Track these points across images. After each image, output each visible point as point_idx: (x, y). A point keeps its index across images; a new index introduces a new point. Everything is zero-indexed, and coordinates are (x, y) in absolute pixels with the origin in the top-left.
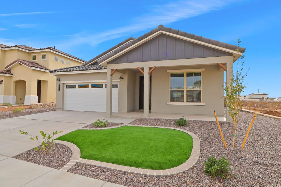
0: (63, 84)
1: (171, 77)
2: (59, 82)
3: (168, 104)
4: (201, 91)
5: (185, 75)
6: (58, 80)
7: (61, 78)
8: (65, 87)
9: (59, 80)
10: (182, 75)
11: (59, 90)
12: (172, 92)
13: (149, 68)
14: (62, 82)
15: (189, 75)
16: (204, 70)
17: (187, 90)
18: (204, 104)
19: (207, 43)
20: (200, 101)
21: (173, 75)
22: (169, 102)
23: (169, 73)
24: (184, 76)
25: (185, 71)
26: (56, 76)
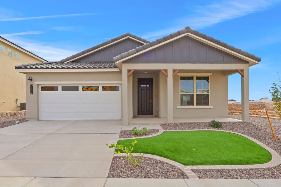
0: (38, 85)
1: (181, 80)
2: (30, 83)
3: (178, 107)
4: (209, 94)
5: (195, 79)
6: (30, 79)
7: (33, 77)
8: (40, 89)
9: (32, 80)
10: (191, 78)
11: (32, 93)
12: (182, 95)
13: (173, 70)
14: (36, 83)
15: (198, 79)
16: (211, 74)
17: (197, 94)
18: (212, 107)
19: (231, 50)
20: (209, 105)
21: (183, 79)
22: (179, 106)
23: (179, 76)
24: (193, 80)
25: (195, 75)
26: (25, 74)
